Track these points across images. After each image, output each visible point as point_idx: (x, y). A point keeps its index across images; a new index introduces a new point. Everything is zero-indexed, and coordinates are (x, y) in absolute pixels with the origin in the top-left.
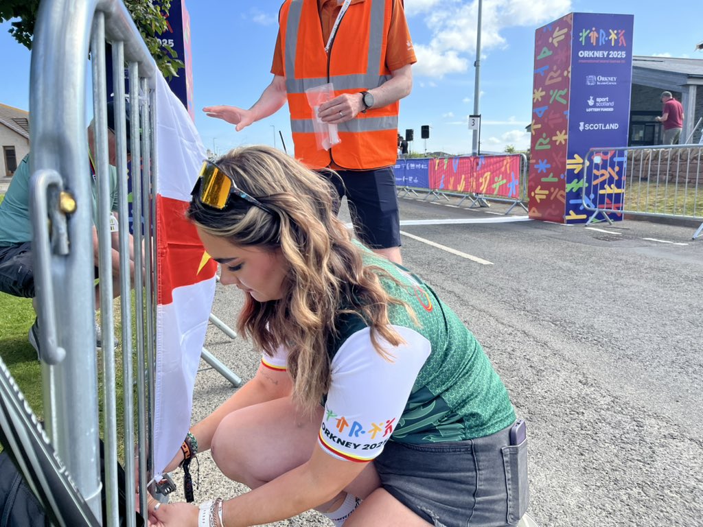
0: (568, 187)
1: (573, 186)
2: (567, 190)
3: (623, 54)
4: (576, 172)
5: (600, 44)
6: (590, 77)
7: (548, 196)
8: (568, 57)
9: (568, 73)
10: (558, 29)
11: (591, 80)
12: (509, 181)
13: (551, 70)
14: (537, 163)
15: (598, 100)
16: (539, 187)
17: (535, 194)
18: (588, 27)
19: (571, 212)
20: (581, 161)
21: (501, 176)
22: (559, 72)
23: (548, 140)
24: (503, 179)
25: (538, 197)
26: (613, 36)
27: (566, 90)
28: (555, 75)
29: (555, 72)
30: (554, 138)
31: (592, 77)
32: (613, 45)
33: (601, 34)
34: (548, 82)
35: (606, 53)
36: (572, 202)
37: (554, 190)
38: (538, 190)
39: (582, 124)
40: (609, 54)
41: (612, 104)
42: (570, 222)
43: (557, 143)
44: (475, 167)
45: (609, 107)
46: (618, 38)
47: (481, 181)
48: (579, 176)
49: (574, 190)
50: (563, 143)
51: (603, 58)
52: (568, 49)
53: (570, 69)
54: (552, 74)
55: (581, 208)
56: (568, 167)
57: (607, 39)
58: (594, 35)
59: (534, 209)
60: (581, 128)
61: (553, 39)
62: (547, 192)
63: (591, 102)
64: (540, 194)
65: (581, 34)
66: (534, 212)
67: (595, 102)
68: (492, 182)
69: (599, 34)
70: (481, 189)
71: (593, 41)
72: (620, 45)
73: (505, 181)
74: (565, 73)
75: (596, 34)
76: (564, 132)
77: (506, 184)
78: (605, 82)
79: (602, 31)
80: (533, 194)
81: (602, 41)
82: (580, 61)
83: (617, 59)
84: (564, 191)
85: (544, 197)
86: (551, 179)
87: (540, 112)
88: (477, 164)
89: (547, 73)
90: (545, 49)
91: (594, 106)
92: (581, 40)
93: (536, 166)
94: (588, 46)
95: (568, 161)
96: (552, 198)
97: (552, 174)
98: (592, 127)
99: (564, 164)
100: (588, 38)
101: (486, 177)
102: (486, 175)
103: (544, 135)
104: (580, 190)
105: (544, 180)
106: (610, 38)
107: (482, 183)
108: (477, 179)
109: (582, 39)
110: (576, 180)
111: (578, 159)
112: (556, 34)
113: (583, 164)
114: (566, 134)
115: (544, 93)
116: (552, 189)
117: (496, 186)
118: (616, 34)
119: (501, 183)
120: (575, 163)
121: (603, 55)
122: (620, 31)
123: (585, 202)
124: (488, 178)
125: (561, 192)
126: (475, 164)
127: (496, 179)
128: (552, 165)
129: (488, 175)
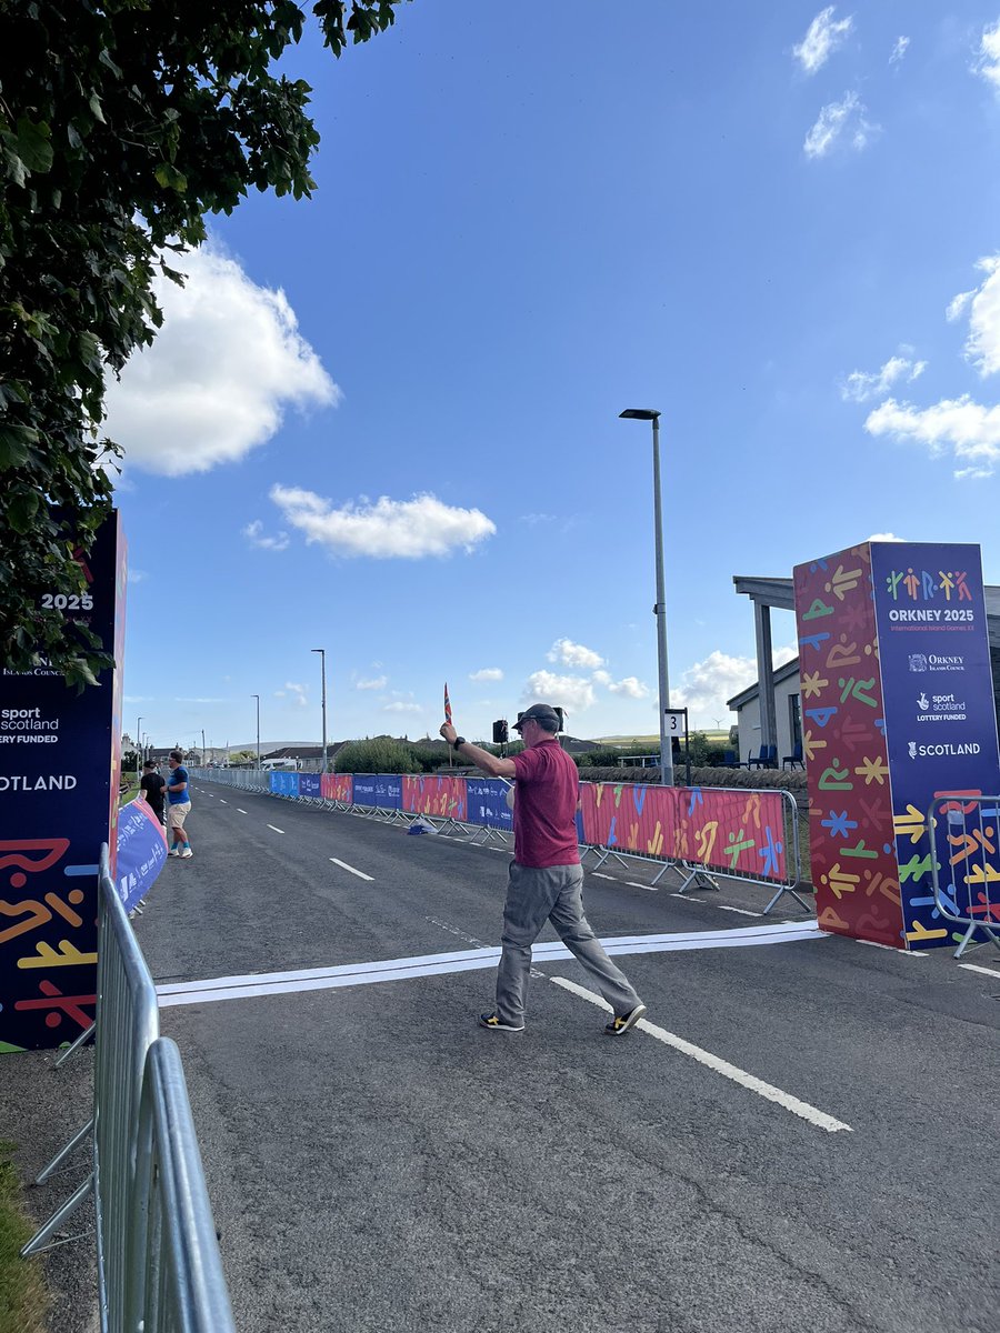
0: (904, 872)
1: (911, 869)
2: (902, 879)
3: (969, 615)
4: (914, 840)
5: (926, 598)
6: (914, 656)
7: (861, 886)
8: (869, 622)
9: (874, 649)
10: (841, 568)
11: (918, 663)
12: (762, 843)
13: (835, 641)
14: (826, 816)
15: (937, 699)
16: (837, 867)
17: (829, 880)
18: (900, 569)
19: (916, 924)
20: (921, 818)
21: (742, 832)
22: (854, 646)
23: (845, 773)
24: (746, 838)
25: (835, 887)
26: (947, 583)
27: (872, 681)
28: (846, 651)
29: (846, 645)
30: (859, 771)
31: (918, 656)
32: (948, 598)
33: (924, 581)
34: (831, 663)
35: (938, 615)
36: (915, 902)
37: (873, 876)
38: (834, 873)
39: (912, 745)
40: (943, 616)
41: (962, 706)
42: (916, 945)
43: (868, 781)
44: (682, 810)
45: (958, 712)
46: (957, 586)
47: (697, 837)
48: (922, 849)
49: (916, 878)
50: (881, 781)
51: (934, 622)
52: (868, 606)
53: (877, 642)
54: (837, 648)
55: (935, 915)
56: (898, 831)
57: (936, 588)
58: (912, 582)
59: (829, 910)
60: (912, 753)
61: (833, 586)
62: (856, 879)
63: (923, 704)
64: (840, 881)
65: (889, 580)
66: (830, 917)
67: (932, 703)
68: (722, 841)
69: (920, 579)
70: (700, 853)
71: (912, 592)
72: (961, 598)
73: (751, 843)
74: (868, 650)
75: (915, 580)
76: (879, 760)
77: (755, 849)
78: (945, 665)
79: (925, 574)
80: (824, 880)
81: (928, 592)
82: (893, 628)
83: (959, 623)
84: (897, 880)
85: (851, 888)
86: (859, 851)
87: (821, 717)
88: (688, 803)
89: (828, 645)
90: (817, 602)
91: (930, 711)
92: (889, 590)
93: (825, 823)
94: (906, 602)
95: (897, 819)
96: (869, 892)
97: (862, 843)
98: (932, 750)
99: (889, 825)
100: (902, 587)
101: (709, 831)
102: (708, 826)
103: (836, 762)
104: (927, 876)
105: (844, 852)
106: (941, 586)
107: (700, 843)
108: (690, 833)
109: (892, 589)
110: (916, 858)
111: (915, 814)
112: (838, 577)
113: (926, 823)
114: (884, 764)
115: (825, 683)
116: (868, 874)
117: (734, 851)
118: (953, 580)
119: (744, 846)
120: (910, 823)
121: (934, 617)
122: (957, 574)
123: (941, 903)
124: (713, 833)
125: (889, 881)
126: (682, 803)
127: (731, 837)
128: (860, 824)
129: (712, 826)
